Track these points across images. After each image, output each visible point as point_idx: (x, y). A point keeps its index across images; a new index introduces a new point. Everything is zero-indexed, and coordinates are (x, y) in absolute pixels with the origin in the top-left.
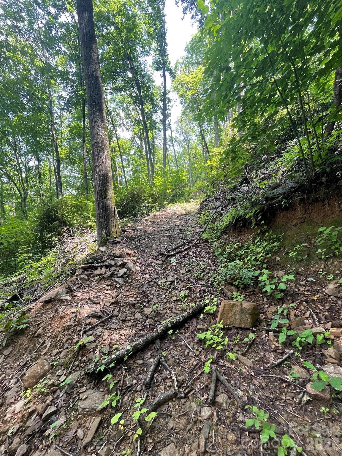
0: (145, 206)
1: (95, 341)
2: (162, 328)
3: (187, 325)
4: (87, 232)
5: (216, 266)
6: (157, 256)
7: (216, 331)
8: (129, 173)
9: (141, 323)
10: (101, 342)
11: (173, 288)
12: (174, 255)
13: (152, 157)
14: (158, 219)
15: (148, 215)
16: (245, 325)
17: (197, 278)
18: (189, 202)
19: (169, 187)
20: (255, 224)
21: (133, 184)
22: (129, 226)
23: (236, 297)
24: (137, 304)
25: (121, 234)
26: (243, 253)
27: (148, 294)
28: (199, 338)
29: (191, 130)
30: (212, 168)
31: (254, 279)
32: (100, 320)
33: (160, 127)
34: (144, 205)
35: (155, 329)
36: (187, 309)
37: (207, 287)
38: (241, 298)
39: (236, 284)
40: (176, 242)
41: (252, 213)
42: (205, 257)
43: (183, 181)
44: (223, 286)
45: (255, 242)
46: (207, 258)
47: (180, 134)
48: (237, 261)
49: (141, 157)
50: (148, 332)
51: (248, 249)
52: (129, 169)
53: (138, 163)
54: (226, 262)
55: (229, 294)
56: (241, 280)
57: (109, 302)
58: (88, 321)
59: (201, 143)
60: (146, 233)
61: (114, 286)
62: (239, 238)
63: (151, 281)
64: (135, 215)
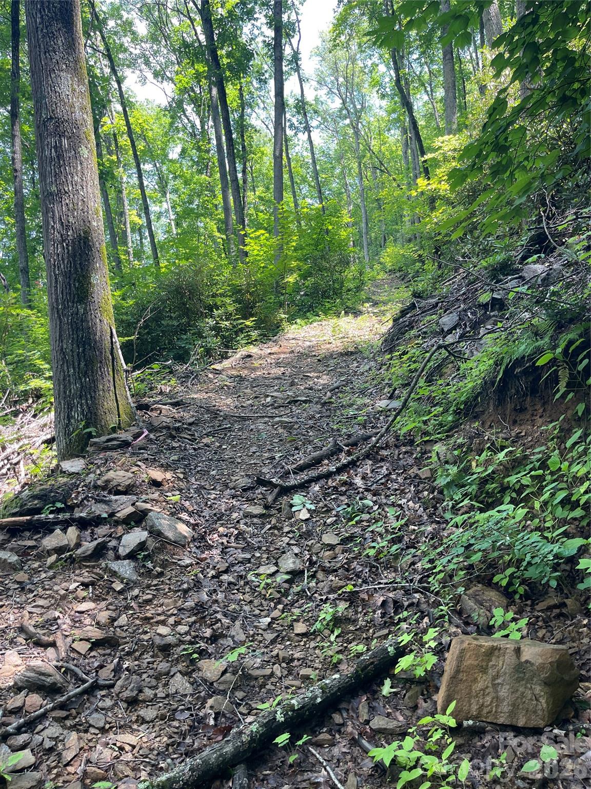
0: (217, 329)
1: (35, 767)
2: (254, 727)
3: (337, 718)
4: (25, 411)
5: (438, 523)
6: (250, 488)
7: (434, 739)
8: (164, 220)
9: (189, 709)
10: (55, 771)
11: (298, 594)
12: (303, 487)
13: (239, 167)
14: (254, 369)
15: (224, 357)
16: (529, 719)
17: (377, 560)
18: (357, 313)
19: (294, 264)
20: (568, 385)
21: (177, 257)
22: (161, 393)
23: (504, 626)
24: (177, 645)
25: (132, 417)
26: (526, 481)
27: (218, 612)
28: (377, 759)
29: (365, 77)
30: (432, 201)
31: (563, 567)
32: (53, 700)
33: (266, 67)
34: (211, 322)
35: (234, 730)
36: (340, 662)
37: (407, 592)
38: (519, 630)
39: (504, 583)
40: (310, 442)
41: (559, 350)
42: (403, 492)
43: (342, 245)
44: (461, 590)
45: (569, 444)
46: (409, 496)
47: (330, 92)
48: (507, 507)
49: (203, 166)
50: (209, 739)
51: (544, 465)
52: (165, 205)
53: (192, 186)
54: (471, 508)
55: (478, 615)
56: (518, 568)
57: (88, 640)
58: (15, 701)
59: (397, 120)
60: (215, 413)
61: (103, 588)
62: (517, 430)
63: (226, 571)
64: (182, 357)
